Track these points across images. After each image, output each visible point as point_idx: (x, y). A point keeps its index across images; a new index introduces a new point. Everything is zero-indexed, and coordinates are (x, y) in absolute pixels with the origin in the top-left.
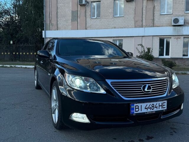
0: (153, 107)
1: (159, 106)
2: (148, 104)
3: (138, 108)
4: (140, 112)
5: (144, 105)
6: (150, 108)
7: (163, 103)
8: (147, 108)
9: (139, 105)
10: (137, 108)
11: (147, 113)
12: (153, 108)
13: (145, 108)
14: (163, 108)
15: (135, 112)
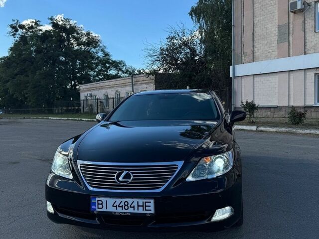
0: (127, 205)
1: (138, 206)
2: (118, 200)
3: (102, 204)
4: (104, 210)
5: (111, 201)
6: (122, 207)
7: (146, 202)
8: (116, 206)
9: (104, 200)
10: (100, 204)
11: (116, 214)
12: (126, 207)
13: (113, 206)
14: (146, 210)
15: (97, 210)
